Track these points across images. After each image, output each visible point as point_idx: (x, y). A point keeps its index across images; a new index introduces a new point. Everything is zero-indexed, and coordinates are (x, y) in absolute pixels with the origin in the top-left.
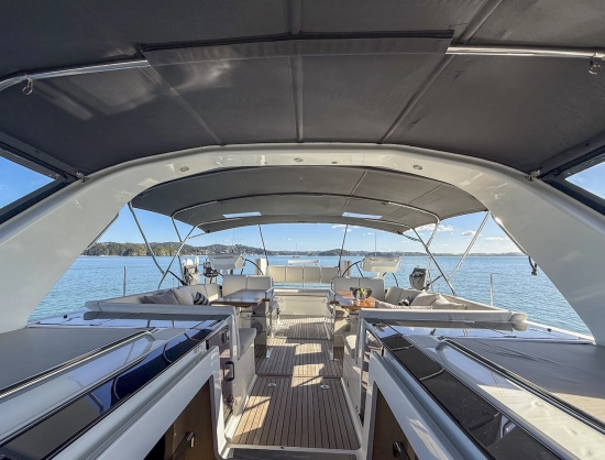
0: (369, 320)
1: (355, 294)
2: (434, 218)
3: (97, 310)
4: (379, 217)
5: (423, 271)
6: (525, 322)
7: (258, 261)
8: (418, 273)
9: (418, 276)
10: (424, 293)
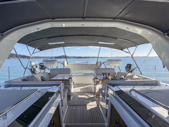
0: (109, 84)
1: (104, 75)
2: (136, 44)
3: (9, 84)
4: (113, 44)
5: (131, 65)
6: (161, 83)
7: (64, 62)
8: (129, 66)
9: (129, 67)
10: (130, 74)
